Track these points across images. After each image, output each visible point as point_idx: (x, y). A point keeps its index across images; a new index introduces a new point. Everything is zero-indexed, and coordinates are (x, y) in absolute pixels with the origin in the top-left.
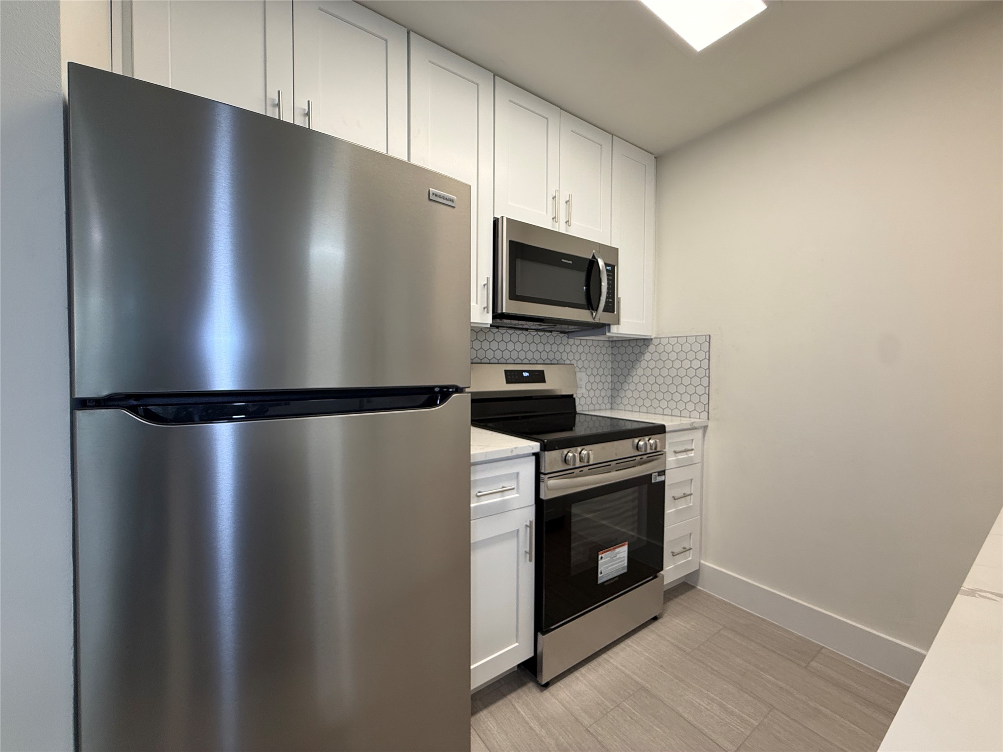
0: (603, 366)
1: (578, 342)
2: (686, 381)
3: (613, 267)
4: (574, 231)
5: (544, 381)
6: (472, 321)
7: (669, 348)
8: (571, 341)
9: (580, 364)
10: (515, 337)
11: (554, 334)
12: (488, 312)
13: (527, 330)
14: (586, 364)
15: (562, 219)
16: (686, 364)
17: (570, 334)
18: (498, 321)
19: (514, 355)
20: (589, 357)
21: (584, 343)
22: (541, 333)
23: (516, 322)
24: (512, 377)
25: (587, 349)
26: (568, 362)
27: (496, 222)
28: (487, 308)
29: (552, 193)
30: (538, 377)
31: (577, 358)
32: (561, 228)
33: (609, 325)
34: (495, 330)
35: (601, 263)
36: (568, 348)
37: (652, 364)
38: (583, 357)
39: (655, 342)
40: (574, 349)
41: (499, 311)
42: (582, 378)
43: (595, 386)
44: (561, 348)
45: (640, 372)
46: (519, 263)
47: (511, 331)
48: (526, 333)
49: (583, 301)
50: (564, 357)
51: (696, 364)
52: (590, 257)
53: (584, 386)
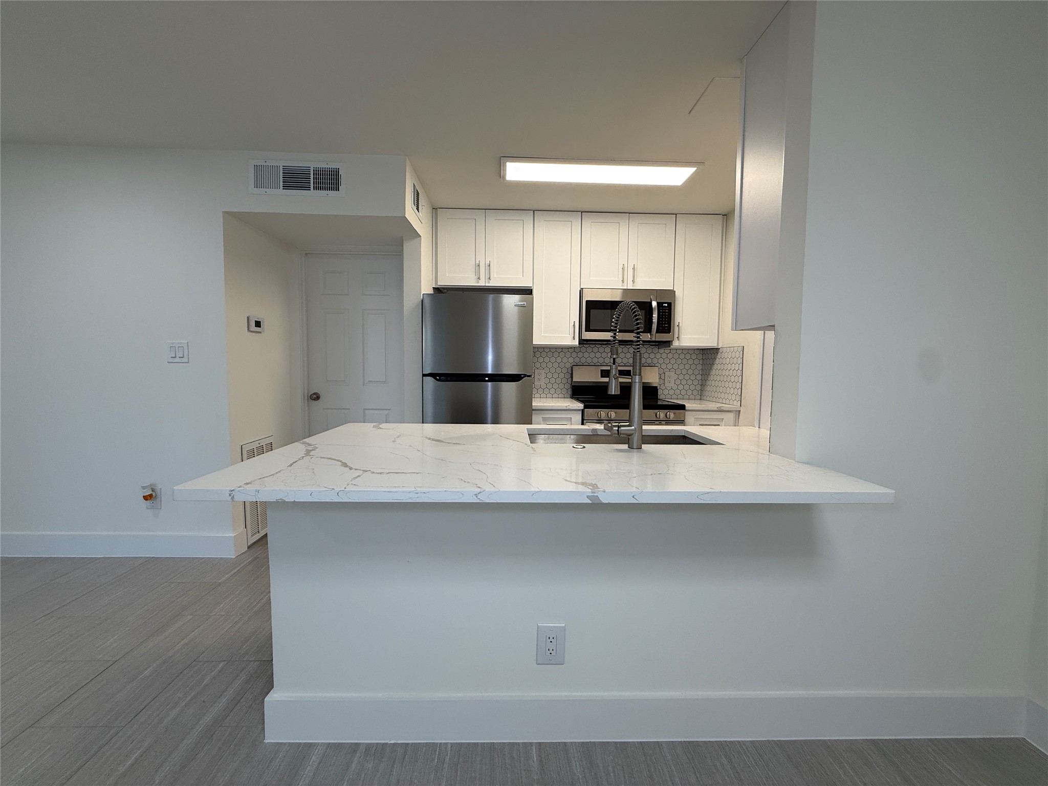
4: (638, 285)
8: (661, 351)
9: (670, 366)
12: (574, 339)
16: (733, 367)
18: (586, 344)
27: (581, 291)
28: (572, 336)
35: (654, 304)
36: (658, 356)
38: (673, 361)
39: (721, 351)
40: (664, 356)
41: (583, 338)
43: (684, 382)
44: (652, 356)
50: (655, 361)
52: (646, 300)
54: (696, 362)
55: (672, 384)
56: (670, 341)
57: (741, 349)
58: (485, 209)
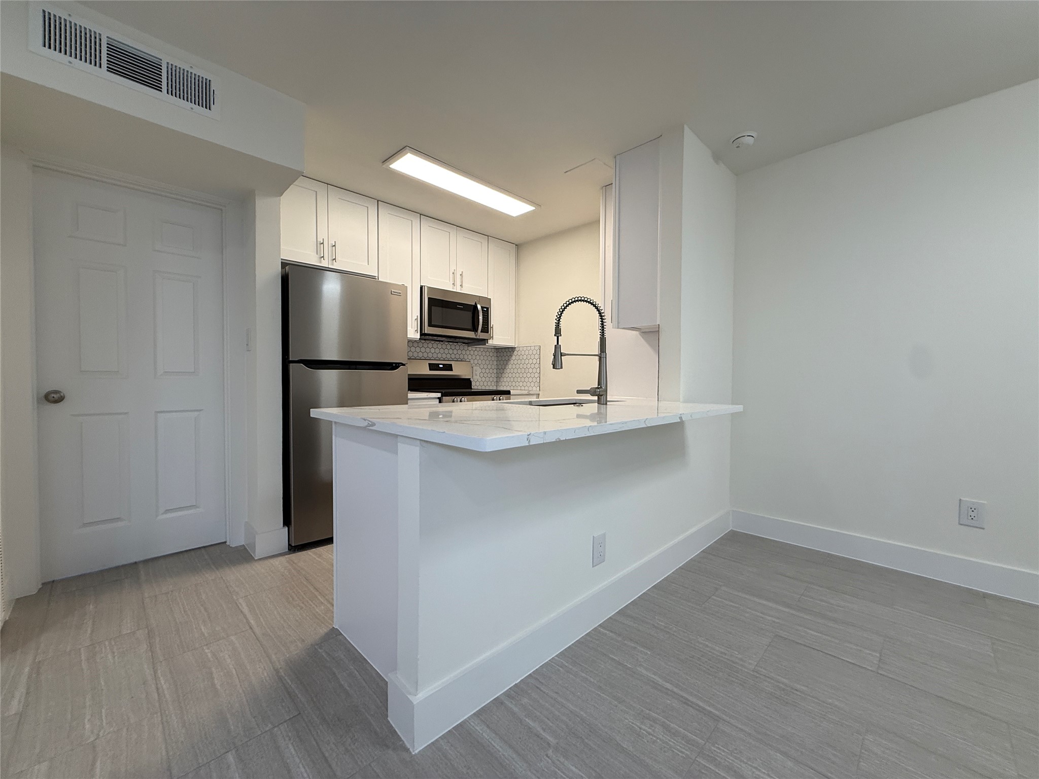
0: (491, 363)
1: (474, 349)
2: (531, 371)
3: (488, 309)
4: (466, 290)
5: (452, 370)
6: (408, 337)
7: (523, 353)
8: (470, 348)
9: (476, 362)
10: (435, 345)
11: (459, 344)
12: (417, 333)
13: (442, 341)
14: (480, 362)
15: (458, 283)
16: (531, 361)
17: (469, 344)
18: (423, 337)
19: (435, 356)
20: (482, 358)
21: (478, 349)
22: (451, 344)
23: (436, 338)
24: (433, 367)
25: (480, 353)
26: (468, 360)
27: (421, 288)
28: (417, 330)
29: (452, 271)
30: (449, 367)
31: (474, 358)
32: (458, 289)
33: (487, 340)
34: (423, 341)
35: (479, 307)
36: (468, 352)
37: (516, 362)
38: (478, 357)
39: (517, 349)
40: (472, 352)
41: (423, 332)
42: (478, 370)
43: (485, 375)
44: (464, 352)
45: (510, 366)
46: (433, 308)
47: (433, 342)
48: (442, 343)
49: (470, 327)
50: (466, 357)
51: (535, 361)
52: (474, 304)
53: (478, 374)
54: (493, 358)
55: (478, 377)
56: (485, 340)
57: (537, 348)
58: (328, 184)
